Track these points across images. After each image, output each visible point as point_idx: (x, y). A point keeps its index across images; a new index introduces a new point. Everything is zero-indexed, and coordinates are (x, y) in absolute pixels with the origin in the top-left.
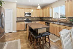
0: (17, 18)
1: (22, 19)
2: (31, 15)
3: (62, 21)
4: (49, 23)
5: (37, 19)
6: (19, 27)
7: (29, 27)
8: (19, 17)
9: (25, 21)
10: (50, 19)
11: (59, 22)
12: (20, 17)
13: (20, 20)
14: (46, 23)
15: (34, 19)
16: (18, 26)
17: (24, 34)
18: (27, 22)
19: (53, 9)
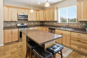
0: (5, 22)
1: (13, 24)
2: (27, 17)
3: (71, 26)
4: (55, 29)
5: (36, 23)
6: (8, 37)
7: (27, 37)
8: (7, 22)
9: (19, 27)
10: (55, 24)
11: (68, 28)
12: (10, 22)
13: (9, 25)
14: (49, 28)
15: (32, 23)
16: (6, 35)
17: (17, 48)
18: (22, 28)
19: (59, 10)
